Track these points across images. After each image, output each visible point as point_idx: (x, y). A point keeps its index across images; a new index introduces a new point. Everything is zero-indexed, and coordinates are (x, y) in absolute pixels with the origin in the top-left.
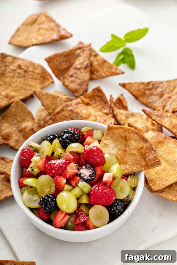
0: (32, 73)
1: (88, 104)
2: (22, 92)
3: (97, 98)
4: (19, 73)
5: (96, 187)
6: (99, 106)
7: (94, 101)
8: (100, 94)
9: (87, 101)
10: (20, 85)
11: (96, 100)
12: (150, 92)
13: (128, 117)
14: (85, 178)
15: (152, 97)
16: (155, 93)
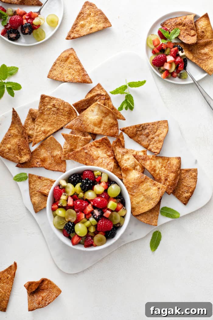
0: (62, 111)
1: (98, 147)
2: (55, 126)
3: (104, 143)
4: (54, 111)
5: (101, 222)
6: (105, 149)
7: (102, 145)
8: (106, 142)
9: (97, 144)
10: (54, 121)
11: (103, 144)
12: (141, 132)
13: (124, 155)
14: (95, 217)
15: (142, 136)
16: (144, 133)
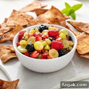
4: (21, 17)
12: (82, 26)
